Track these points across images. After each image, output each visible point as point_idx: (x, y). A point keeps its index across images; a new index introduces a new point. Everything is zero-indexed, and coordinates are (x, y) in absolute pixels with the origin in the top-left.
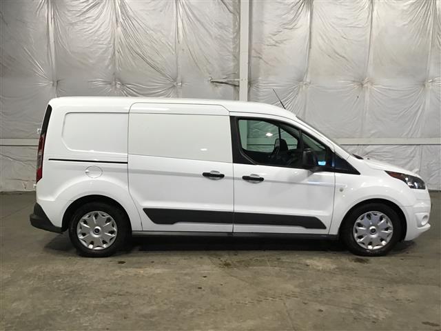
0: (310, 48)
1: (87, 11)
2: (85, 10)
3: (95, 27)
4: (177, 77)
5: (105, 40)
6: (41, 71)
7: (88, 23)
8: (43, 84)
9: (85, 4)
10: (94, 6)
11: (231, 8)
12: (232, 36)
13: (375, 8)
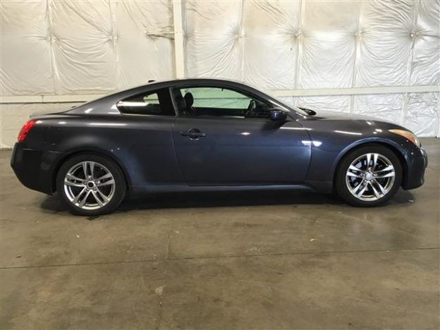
4: (113, 31)
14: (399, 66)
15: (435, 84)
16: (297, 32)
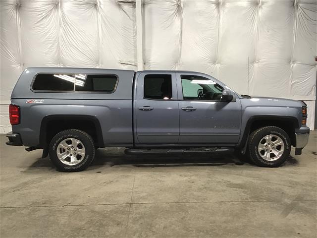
0: (182, 42)
1: (41, 20)
2: (40, 19)
3: (46, 30)
4: (99, 61)
5: (53, 38)
6: (13, 58)
7: (42, 28)
8: (15, 66)
9: (40, 16)
10: (45, 17)
11: (131, 17)
12: (133, 36)
13: (221, 17)
14: (283, 83)
15: (307, 95)
16: (215, 62)
